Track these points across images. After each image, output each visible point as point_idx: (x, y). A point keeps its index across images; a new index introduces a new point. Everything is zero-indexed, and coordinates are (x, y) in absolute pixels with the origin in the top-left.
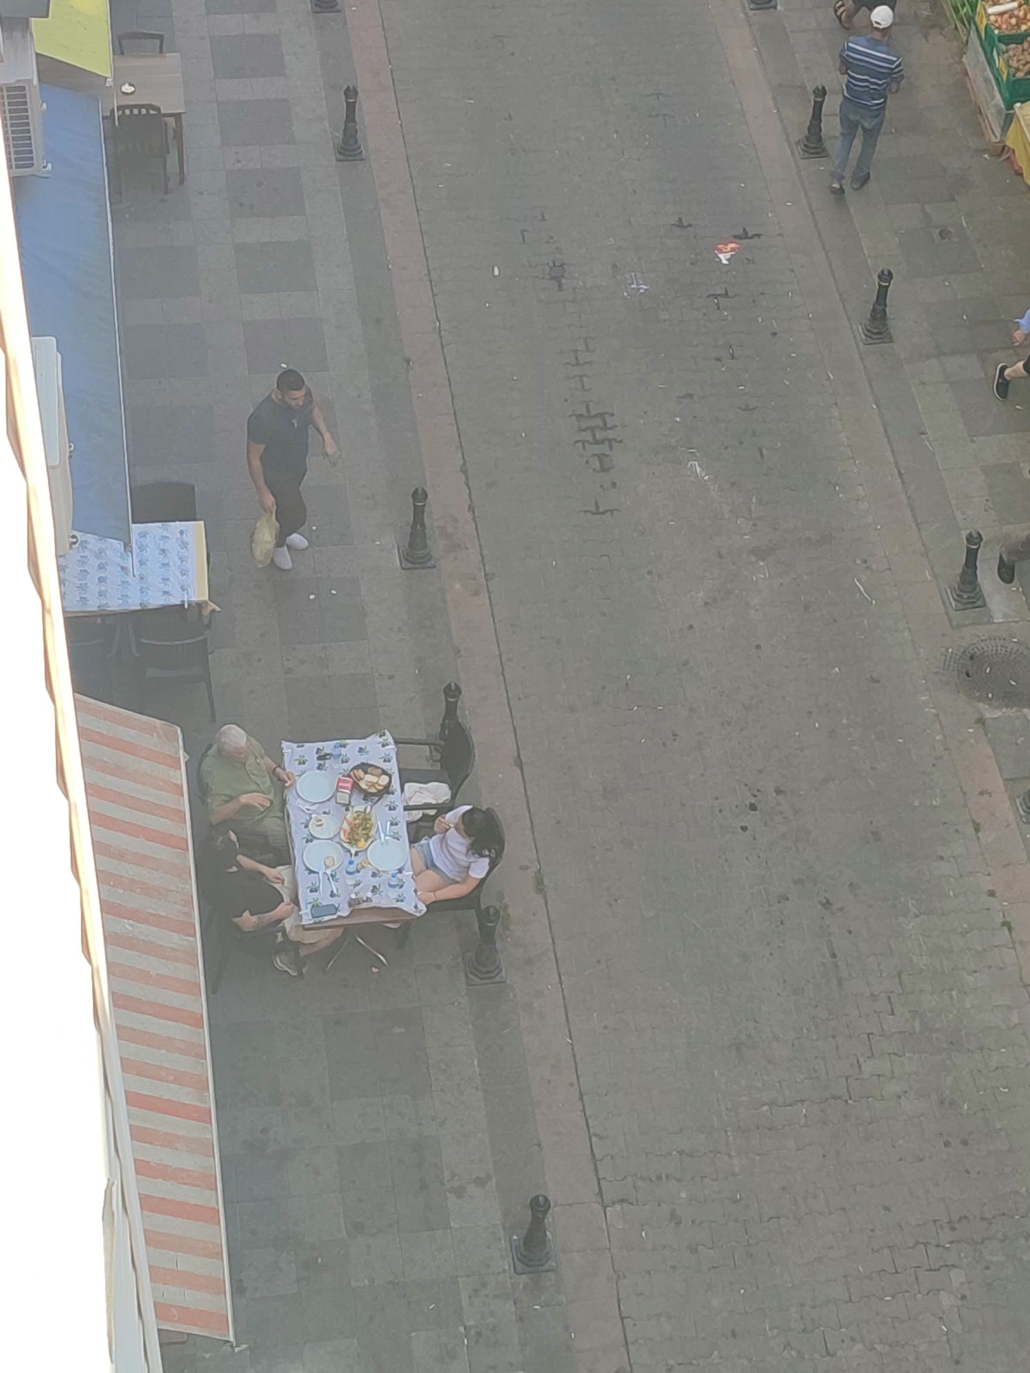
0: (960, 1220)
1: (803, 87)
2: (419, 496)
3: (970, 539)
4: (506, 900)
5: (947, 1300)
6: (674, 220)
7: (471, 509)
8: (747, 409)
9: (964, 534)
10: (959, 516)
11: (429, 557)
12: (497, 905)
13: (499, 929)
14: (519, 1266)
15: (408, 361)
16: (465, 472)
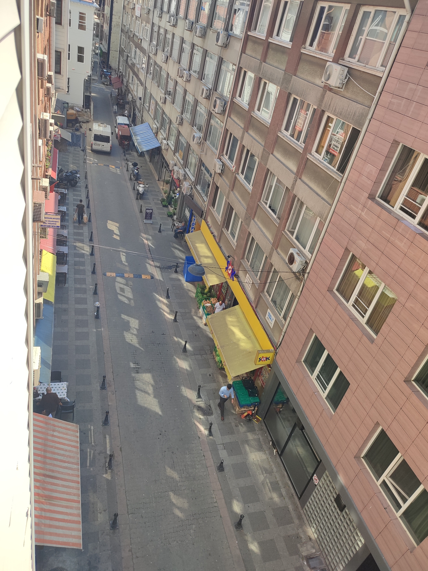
0: (195, 514)
1: (174, 311)
2: (104, 377)
3: (199, 386)
4: (114, 453)
5: (192, 531)
6: (152, 331)
7: (113, 379)
8: (162, 363)
9: (198, 385)
10: (197, 383)
11: (105, 387)
12: (112, 453)
13: (112, 458)
14: (111, 528)
15: (104, 353)
16: (113, 373)
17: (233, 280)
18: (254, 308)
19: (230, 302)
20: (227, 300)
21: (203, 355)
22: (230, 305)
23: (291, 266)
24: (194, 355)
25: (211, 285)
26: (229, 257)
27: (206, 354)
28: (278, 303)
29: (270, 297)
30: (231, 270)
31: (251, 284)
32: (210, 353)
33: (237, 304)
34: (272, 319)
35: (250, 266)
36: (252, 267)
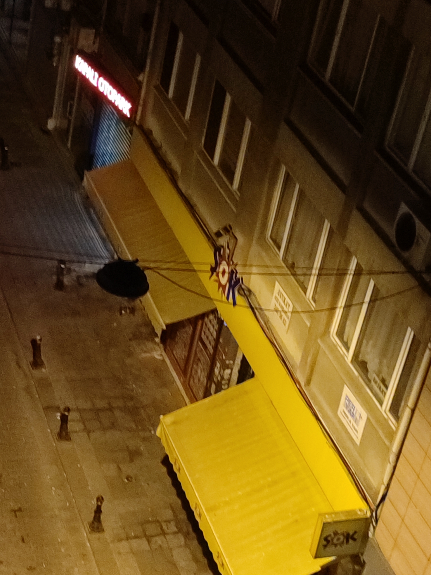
17: (234, 304)
18: (303, 384)
19: (228, 371)
20: (218, 365)
21: (153, 536)
22: (229, 380)
23: (406, 255)
24: (128, 538)
25: (168, 321)
26: (219, 234)
27: (164, 533)
28: (372, 366)
29: (348, 349)
30: (227, 276)
31: (289, 314)
32: (175, 529)
33: (253, 375)
34: (357, 416)
35: (285, 260)
36: (290, 262)
